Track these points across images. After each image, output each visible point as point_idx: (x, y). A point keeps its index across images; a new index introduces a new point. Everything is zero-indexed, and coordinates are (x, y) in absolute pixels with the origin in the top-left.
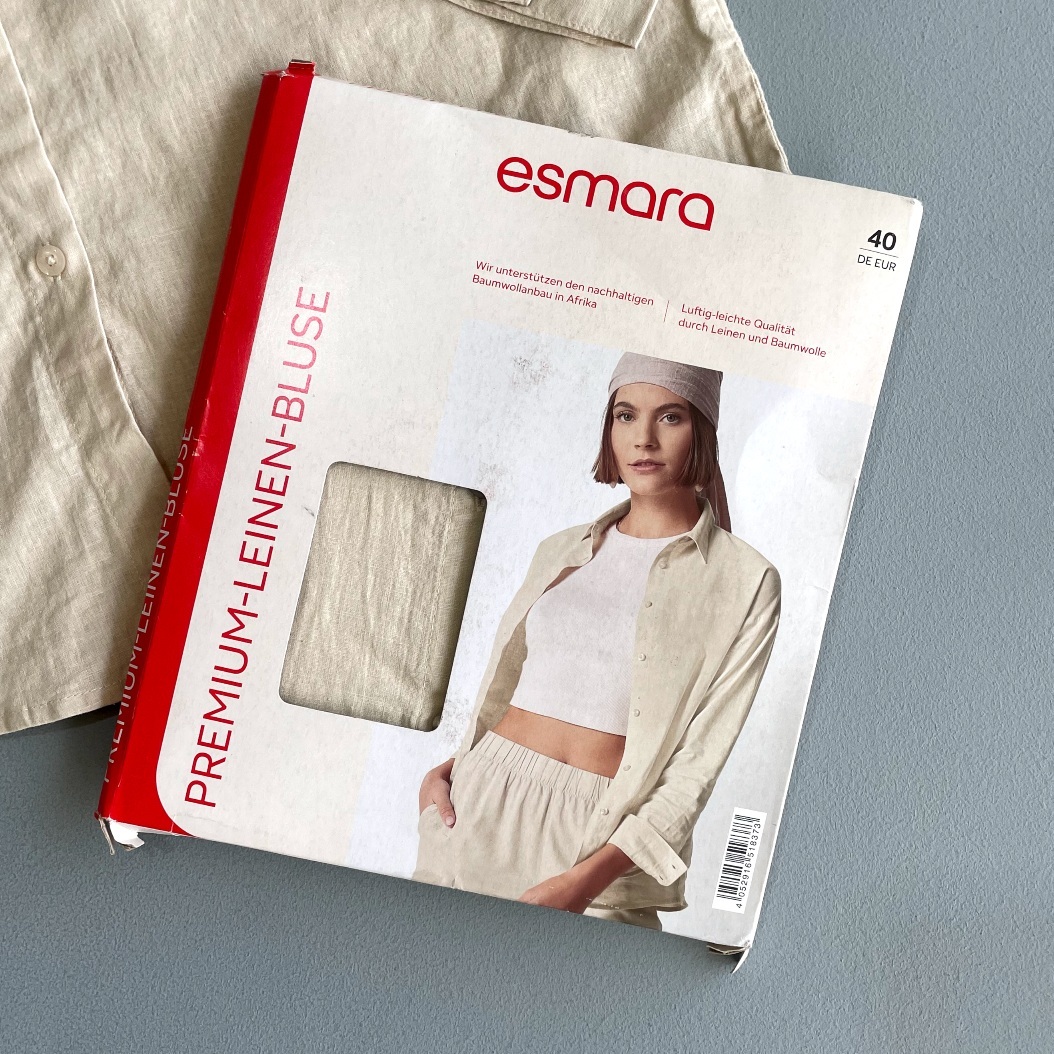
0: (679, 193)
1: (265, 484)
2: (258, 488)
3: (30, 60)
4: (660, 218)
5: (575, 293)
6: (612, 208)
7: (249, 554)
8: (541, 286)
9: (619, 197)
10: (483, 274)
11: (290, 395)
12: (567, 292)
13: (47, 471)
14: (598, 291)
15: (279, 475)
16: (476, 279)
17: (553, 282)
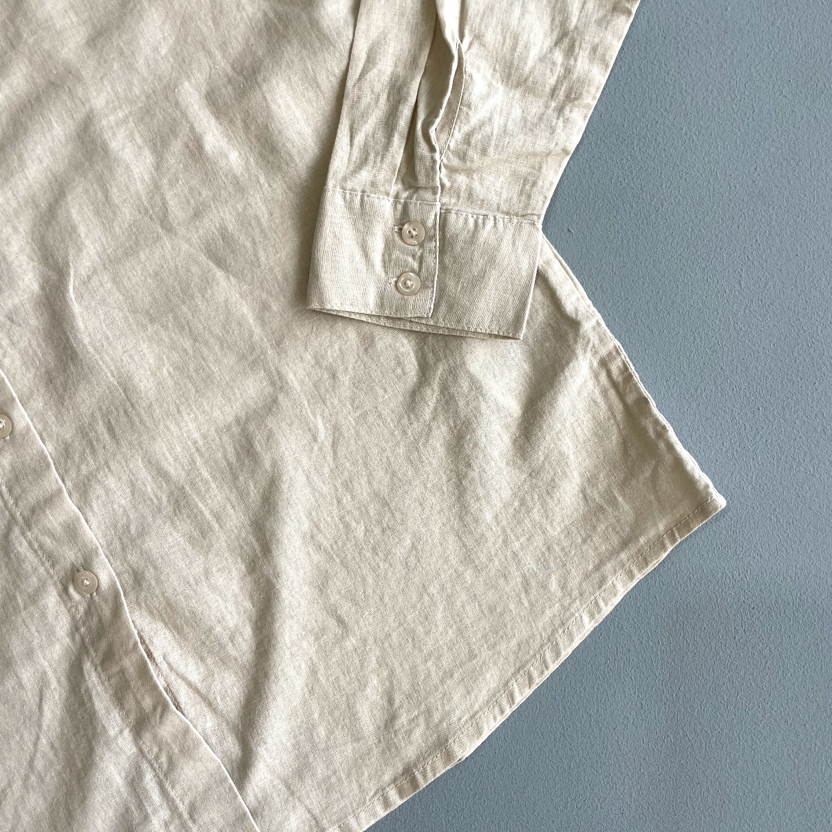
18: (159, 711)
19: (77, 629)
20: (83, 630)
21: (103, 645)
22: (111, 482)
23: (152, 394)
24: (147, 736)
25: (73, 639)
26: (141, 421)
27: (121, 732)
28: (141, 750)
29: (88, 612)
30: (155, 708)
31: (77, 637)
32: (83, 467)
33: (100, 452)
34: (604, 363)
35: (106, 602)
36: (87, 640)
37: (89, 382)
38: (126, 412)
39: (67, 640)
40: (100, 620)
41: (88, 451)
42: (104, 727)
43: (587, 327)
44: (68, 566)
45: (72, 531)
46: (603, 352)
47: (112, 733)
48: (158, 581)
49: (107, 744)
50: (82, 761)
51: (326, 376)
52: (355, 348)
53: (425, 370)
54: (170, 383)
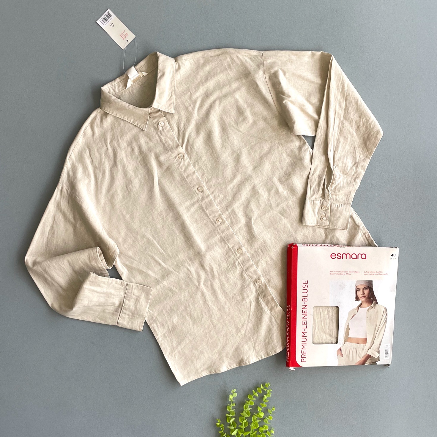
0: (360, 254)
1: (304, 312)
2: (303, 313)
3: (248, 250)
4: (358, 259)
5: (347, 273)
6: (350, 258)
7: (303, 323)
8: (341, 273)
9: (351, 257)
10: (332, 273)
11: (305, 297)
12: (345, 273)
13: (265, 315)
14: (350, 272)
15: (306, 310)
16: (331, 274)
17: (343, 272)
18: (276, 306)
19: (257, 291)
20: (258, 291)
21: (263, 294)
22: (262, 262)
23: (270, 244)
24: (273, 311)
25: (256, 293)
26: (268, 249)
27: (268, 311)
28: (271, 314)
29: (259, 288)
30: (275, 306)
31: (257, 292)
32: (257, 259)
33: (260, 256)
34: (364, 234)
35: (263, 285)
36: (259, 293)
37: (257, 242)
38: (265, 247)
39: (255, 293)
40: (262, 289)
41: (257, 255)
42: (264, 310)
43: (361, 227)
44: (255, 279)
45: (255, 272)
46: (364, 232)
47: (266, 311)
48: (273, 281)
49: (265, 313)
50: (260, 316)
51: (305, 238)
52: (311, 231)
53: (326, 236)
54: (273, 241)
